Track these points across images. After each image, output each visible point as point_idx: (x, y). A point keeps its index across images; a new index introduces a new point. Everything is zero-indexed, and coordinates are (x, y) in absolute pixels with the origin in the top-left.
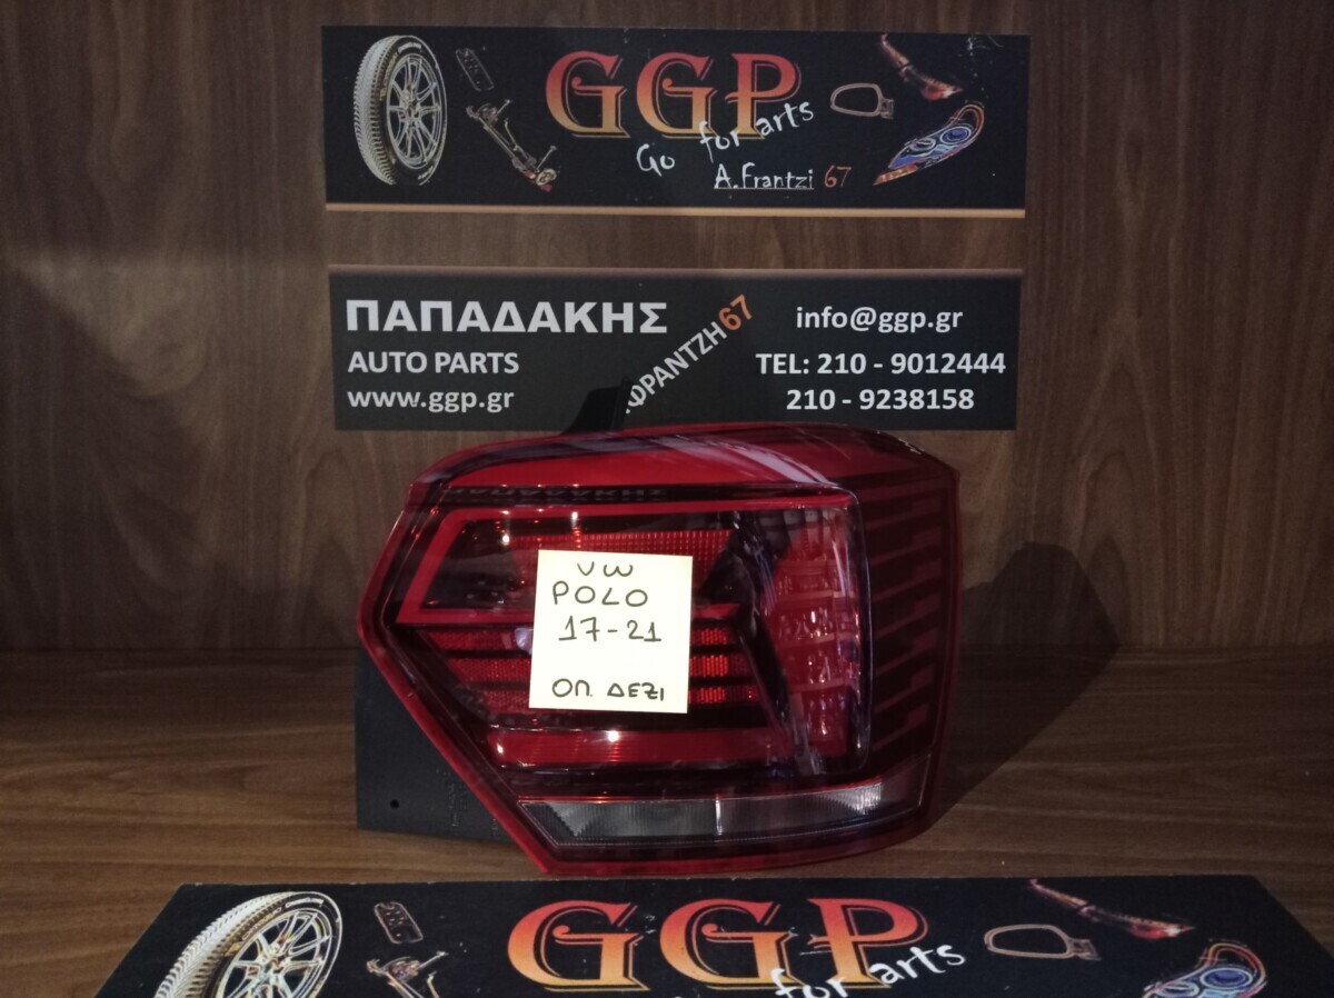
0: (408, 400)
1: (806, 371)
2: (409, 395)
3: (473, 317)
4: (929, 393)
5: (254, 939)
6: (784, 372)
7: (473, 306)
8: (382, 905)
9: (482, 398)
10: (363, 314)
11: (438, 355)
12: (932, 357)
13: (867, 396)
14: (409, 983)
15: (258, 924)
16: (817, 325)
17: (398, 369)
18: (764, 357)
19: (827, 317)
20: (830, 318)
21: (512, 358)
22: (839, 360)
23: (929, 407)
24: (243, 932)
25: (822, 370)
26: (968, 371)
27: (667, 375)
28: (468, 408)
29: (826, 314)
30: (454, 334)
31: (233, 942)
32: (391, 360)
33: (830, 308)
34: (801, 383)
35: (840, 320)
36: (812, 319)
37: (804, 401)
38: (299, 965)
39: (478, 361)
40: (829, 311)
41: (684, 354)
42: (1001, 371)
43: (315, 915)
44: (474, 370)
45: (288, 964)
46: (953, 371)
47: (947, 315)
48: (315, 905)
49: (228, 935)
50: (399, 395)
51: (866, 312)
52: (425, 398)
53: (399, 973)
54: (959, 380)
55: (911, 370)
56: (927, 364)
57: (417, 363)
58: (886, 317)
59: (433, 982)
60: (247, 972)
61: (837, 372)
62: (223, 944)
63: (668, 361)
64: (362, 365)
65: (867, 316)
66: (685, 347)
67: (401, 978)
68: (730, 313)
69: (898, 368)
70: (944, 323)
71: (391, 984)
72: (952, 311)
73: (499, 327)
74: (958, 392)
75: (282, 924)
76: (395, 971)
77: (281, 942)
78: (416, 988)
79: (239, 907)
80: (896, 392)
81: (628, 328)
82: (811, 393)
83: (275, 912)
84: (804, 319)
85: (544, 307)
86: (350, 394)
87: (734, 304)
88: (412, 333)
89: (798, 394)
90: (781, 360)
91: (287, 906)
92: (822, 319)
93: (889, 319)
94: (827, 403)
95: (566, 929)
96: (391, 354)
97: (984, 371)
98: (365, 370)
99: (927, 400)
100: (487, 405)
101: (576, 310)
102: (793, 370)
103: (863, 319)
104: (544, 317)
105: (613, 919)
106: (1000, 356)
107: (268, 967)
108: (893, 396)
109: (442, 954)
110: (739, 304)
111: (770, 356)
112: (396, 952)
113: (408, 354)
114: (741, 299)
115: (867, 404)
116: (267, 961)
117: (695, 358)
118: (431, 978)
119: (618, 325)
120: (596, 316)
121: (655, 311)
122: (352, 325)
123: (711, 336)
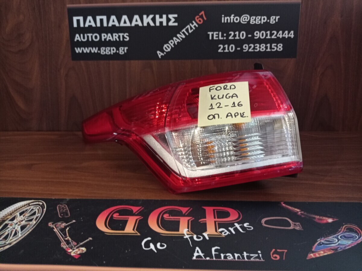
0: (95, 50)
1: (225, 38)
2: (94, 48)
3: (113, 21)
4: (267, 45)
5: (16, 214)
6: (217, 39)
7: (113, 17)
8: (60, 205)
9: (117, 49)
10: (78, 21)
11: (103, 35)
12: (268, 32)
13: (246, 47)
14: (59, 230)
15: (19, 210)
16: (229, 21)
17: (90, 40)
18: (210, 33)
19: (232, 19)
20: (233, 19)
21: (127, 35)
22: (236, 34)
23: (267, 50)
24: (13, 212)
25: (230, 38)
26: (281, 37)
27: (178, 40)
28: (113, 53)
29: (232, 17)
30: (108, 27)
31: (9, 215)
32: (88, 37)
33: (233, 15)
34: (223, 42)
35: (237, 19)
36: (227, 19)
37: (224, 49)
38: (27, 223)
39: (115, 37)
40: (233, 16)
41: (184, 33)
42: (292, 37)
43: (38, 208)
44: (114, 40)
45: (23, 223)
46: (276, 37)
47: (274, 17)
48: (39, 205)
49: (8, 213)
50: (91, 48)
51: (246, 16)
52: (99, 49)
53: (58, 227)
54: (278, 41)
55: (261, 37)
56: (267, 35)
57: (96, 37)
58: (253, 18)
59: (68, 230)
60: (9, 225)
61: (236, 38)
62: (5, 216)
63: (178, 35)
64: (79, 39)
65: (246, 18)
66: (184, 30)
67: (58, 228)
68: (199, 18)
69: (257, 36)
70: (273, 20)
71: (54, 230)
72: (276, 16)
73: (122, 24)
74: (277, 44)
75: (26, 210)
76: (57, 226)
77: (24, 216)
78: (61, 232)
79: (15, 204)
80: (256, 45)
81: (165, 24)
82: (226, 46)
83: (26, 206)
84: (225, 19)
85: (136, 17)
86: (76, 49)
87: (200, 14)
88: (94, 27)
89: (222, 46)
90: (216, 34)
91: (30, 205)
92: (230, 19)
93: (254, 19)
94: (232, 49)
95: (118, 214)
96: (88, 35)
97: (287, 37)
98: (80, 40)
99: (266, 48)
100: (119, 52)
101: (147, 17)
102: (220, 38)
103: (245, 19)
104: (136, 20)
105: (134, 212)
106: (292, 32)
107: (17, 224)
108: (254, 47)
109: (74, 221)
110: (202, 15)
111: (212, 33)
112: (59, 220)
113: (93, 34)
114: (203, 13)
115: (245, 49)
116: (17, 222)
117: (187, 34)
118: (68, 228)
119: (161, 23)
120: (154, 20)
121: (174, 18)
122: (75, 25)
123: (192, 26)
